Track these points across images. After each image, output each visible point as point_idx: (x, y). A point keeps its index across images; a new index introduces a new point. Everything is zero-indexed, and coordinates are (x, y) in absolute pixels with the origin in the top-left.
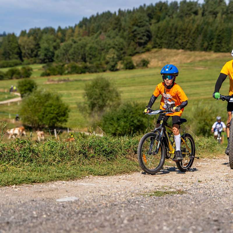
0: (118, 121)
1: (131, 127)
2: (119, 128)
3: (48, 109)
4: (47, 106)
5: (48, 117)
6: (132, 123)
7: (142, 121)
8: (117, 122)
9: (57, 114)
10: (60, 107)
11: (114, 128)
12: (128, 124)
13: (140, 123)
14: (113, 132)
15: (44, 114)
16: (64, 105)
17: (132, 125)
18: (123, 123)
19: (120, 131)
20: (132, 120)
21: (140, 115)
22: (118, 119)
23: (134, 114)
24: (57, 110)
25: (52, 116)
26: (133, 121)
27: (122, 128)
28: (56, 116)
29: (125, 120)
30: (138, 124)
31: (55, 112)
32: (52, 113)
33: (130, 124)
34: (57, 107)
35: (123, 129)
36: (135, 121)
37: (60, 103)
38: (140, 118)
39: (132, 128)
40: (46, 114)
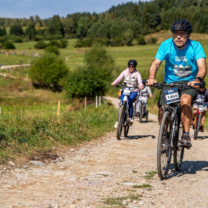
0: (79, 82)
1: (90, 89)
2: (78, 89)
3: (51, 70)
4: (50, 68)
5: (50, 77)
6: (91, 85)
7: (102, 83)
8: (77, 83)
9: (58, 75)
10: (61, 69)
11: (74, 89)
12: (87, 86)
13: (100, 84)
14: (72, 93)
15: (47, 74)
16: (66, 67)
17: (91, 87)
18: (82, 84)
19: (79, 92)
20: (91, 81)
21: (100, 77)
22: (79, 80)
23: (94, 76)
24: (59, 72)
25: (54, 76)
26: (92, 83)
27: (80, 89)
28: (58, 76)
29: (85, 81)
30: (98, 85)
31: (57, 73)
32: (54, 74)
33: (89, 86)
34: (59, 69)
35: (82, 90)
36: (95, 83)
37: (62, 66)
38: (99, 80)
39: (92, 90)
40: (49, 74)
